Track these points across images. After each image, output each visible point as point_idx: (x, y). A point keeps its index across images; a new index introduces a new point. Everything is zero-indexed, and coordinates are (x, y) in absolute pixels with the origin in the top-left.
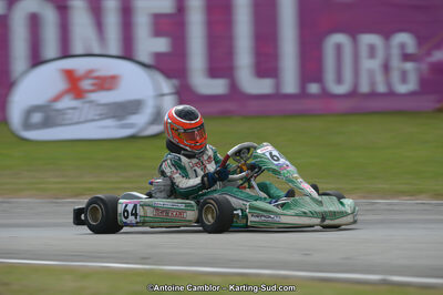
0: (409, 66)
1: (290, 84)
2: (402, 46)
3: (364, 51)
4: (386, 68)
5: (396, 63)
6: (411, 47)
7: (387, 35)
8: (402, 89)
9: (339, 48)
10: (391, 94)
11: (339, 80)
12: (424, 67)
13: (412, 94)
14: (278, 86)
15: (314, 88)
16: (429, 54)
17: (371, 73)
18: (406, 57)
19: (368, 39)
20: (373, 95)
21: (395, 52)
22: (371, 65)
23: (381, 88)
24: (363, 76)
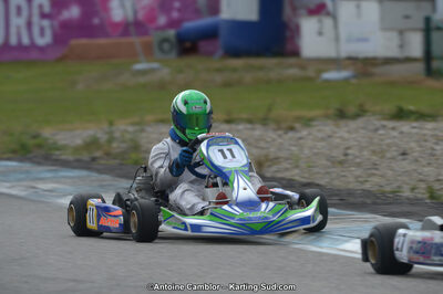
0: (46, 23)
2: (41, 6)
3: (13, 11)
4: (29, 25)
5: (36, 19)
6: (47, 9)
8: (41, 42)
10: (33, 46)
12: (56, 23)
13: (48, 45)
16: (59, 13)
17: (18, 28)
18: (43, 16)
20: (20, 47)
21: (36, 11)
22: (18, 22)
23: (26, 41)
24: (13, 31)
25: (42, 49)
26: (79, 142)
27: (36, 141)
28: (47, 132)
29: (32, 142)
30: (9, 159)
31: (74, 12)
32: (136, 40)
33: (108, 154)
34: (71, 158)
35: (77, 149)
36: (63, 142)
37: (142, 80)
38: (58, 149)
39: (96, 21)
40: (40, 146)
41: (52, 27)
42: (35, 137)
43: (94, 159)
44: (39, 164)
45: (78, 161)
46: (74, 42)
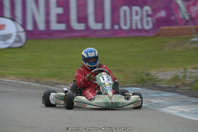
0: (149, 19)
1: (108, 26)
2: (147, 11)
3: (134, 13)
4: (142, 19)
5: (145, 17)
6: (150, 12)
7: (142, 7)
8: (147, 27)
9: (125, 11)
10: (143, 30)
11: (125, 24)
12: (154, 19)
13: (151, 29)
14: (104, 26)
15: (116, 27)
16: (156, 14)
17: (136, 21)
18: (148, 16)
19: (135, 8)
20: (137, 30)
21: (145, 14)
22: (136, 18)
23: (140, 27)
24: (134, 22)
25: (147, 31)
26: (169, 77)
27: (148, 77)
28: (153, 72)
29: (146, 78)
30: (135, 86)
31: (163, 14)
32: (192, 27)
33: (183, 84)
34: (166, 86)
35: (168, 82)
36: (161, 78)
37: (195, 46)
38: (159, 81)
39: (173, 18)
40: (150, 80)
41: (152, 21)
42: (148, 75)
43: (177, 87)
44: (151, 89)
45: (169, 87)
46: (163, 28)
